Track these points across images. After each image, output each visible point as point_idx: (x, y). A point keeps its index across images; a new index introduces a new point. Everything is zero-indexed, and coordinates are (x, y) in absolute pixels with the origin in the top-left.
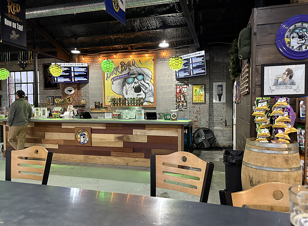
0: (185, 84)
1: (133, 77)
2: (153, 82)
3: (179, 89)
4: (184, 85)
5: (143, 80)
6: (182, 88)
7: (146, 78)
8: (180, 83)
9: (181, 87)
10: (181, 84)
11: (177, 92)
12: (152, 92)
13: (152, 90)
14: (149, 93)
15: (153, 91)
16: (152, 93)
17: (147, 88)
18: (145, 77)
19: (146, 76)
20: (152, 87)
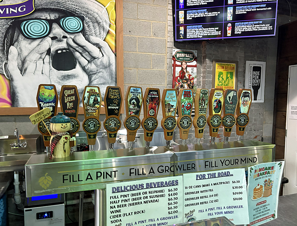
0: (193, 56)
1: (46, 20)
2: (113, 43)
3: (181, 68)
4: (191, 59)
5: (83, 32)
6: (188, 66)
7: (92, 27)
8: (183, 55)
9: (184, 63)
10: (185, 57)
11: (177, 75)
12: (111, 71)
13: (110, 65)
14: (100, 74)
15: (113, 68)
16: (111, 74)
17: (94, 58)
18: (89, 26)
19: (91, 24)
20: (109, 57)
